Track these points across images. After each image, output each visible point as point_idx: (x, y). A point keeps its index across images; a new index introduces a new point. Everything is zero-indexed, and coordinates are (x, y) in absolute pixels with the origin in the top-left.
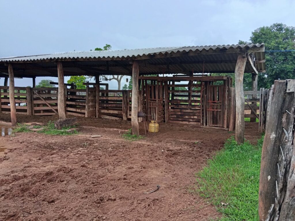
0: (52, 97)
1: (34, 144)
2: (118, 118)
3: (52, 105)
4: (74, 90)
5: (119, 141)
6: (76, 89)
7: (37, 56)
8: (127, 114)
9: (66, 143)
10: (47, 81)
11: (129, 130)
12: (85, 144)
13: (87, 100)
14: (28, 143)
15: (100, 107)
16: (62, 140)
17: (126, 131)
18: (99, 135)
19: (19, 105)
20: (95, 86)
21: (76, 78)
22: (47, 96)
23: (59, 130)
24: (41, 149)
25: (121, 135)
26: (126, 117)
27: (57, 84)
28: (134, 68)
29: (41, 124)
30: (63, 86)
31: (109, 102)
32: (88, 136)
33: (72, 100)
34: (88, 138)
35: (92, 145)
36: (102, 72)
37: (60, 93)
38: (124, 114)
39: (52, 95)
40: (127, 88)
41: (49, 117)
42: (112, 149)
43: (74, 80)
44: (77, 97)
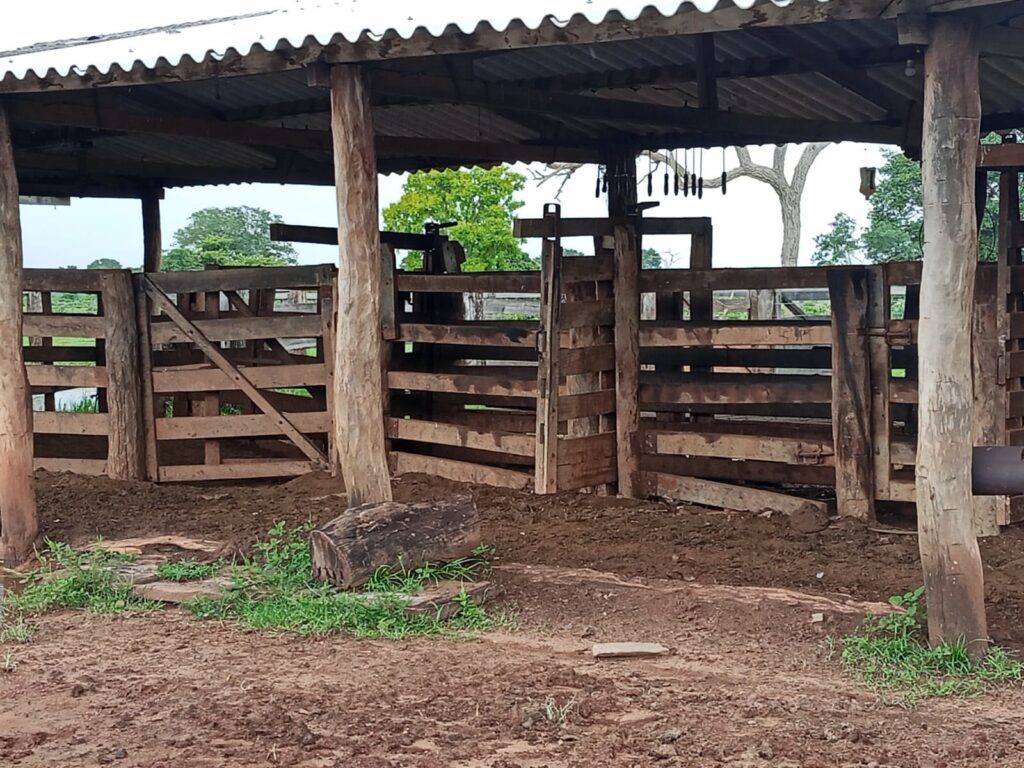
0: (281, 342)
1: (168, 701)
2: (798, 503)
3: (284, 403)
4: (444, 283)
5: (816, 690)
6: (458, 272)
7: (172, 29)
8: (868, 466)
9: (402, 699)
10: (238, 216)
11: (895, 601)
12: (544, 711)
13: (547, 356)
14: (127, 694)
15: (643, 414)
16: (371, 675)
17: (874, 608)
18: (645, 638)
19: (50, 405)
20: (609, 242)
21: (444, 186)
22: (246, 332)
23: (345, 595)
24: (221, 741)
25: (830, 640)
26: (861, 495)
27: (327, 236)
28: (938, 79)
29: (212, 549)
30: (373, 255)
31: (717, 370)
32: (562, 644)
33: (430, 359)
34: (568, 663)
35: (597, 717)
36: (661, 129)
37: (351, 305)
38: (846, 471)
39: (288, 324)
40: (852, 246)
41: (261, 490)
42: (763, 756)
43: (432, 201)
44: (466, 334)
